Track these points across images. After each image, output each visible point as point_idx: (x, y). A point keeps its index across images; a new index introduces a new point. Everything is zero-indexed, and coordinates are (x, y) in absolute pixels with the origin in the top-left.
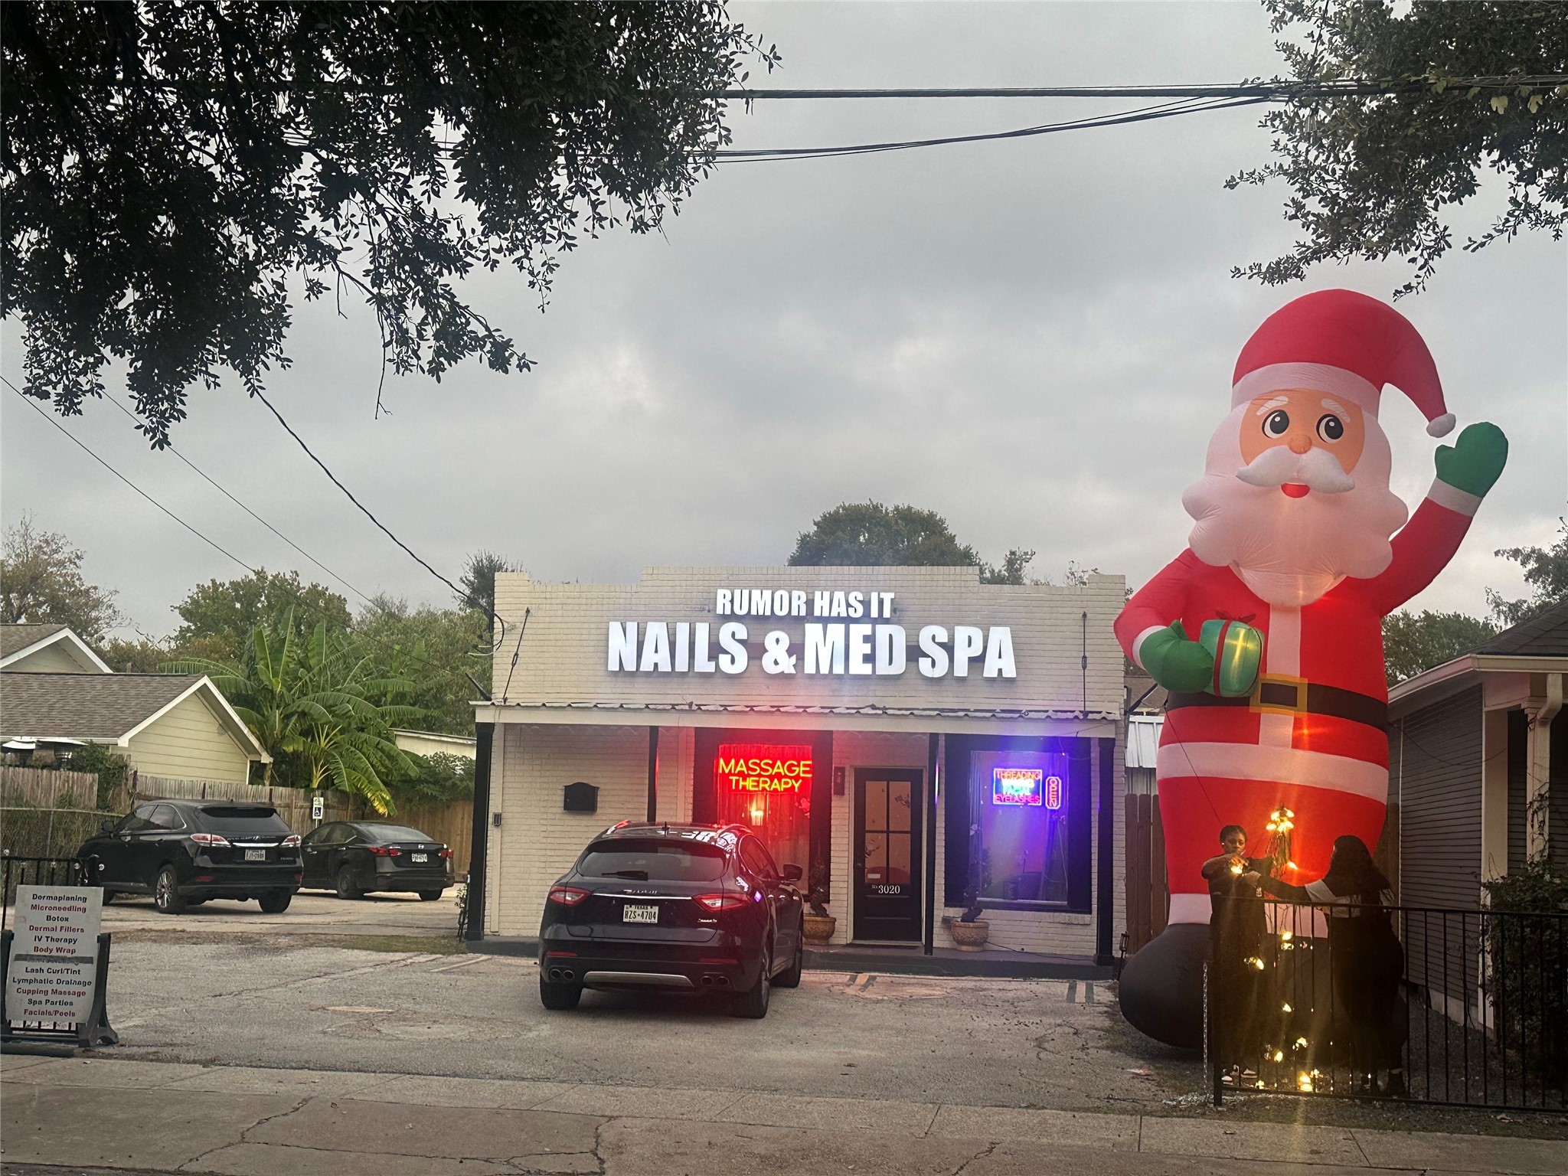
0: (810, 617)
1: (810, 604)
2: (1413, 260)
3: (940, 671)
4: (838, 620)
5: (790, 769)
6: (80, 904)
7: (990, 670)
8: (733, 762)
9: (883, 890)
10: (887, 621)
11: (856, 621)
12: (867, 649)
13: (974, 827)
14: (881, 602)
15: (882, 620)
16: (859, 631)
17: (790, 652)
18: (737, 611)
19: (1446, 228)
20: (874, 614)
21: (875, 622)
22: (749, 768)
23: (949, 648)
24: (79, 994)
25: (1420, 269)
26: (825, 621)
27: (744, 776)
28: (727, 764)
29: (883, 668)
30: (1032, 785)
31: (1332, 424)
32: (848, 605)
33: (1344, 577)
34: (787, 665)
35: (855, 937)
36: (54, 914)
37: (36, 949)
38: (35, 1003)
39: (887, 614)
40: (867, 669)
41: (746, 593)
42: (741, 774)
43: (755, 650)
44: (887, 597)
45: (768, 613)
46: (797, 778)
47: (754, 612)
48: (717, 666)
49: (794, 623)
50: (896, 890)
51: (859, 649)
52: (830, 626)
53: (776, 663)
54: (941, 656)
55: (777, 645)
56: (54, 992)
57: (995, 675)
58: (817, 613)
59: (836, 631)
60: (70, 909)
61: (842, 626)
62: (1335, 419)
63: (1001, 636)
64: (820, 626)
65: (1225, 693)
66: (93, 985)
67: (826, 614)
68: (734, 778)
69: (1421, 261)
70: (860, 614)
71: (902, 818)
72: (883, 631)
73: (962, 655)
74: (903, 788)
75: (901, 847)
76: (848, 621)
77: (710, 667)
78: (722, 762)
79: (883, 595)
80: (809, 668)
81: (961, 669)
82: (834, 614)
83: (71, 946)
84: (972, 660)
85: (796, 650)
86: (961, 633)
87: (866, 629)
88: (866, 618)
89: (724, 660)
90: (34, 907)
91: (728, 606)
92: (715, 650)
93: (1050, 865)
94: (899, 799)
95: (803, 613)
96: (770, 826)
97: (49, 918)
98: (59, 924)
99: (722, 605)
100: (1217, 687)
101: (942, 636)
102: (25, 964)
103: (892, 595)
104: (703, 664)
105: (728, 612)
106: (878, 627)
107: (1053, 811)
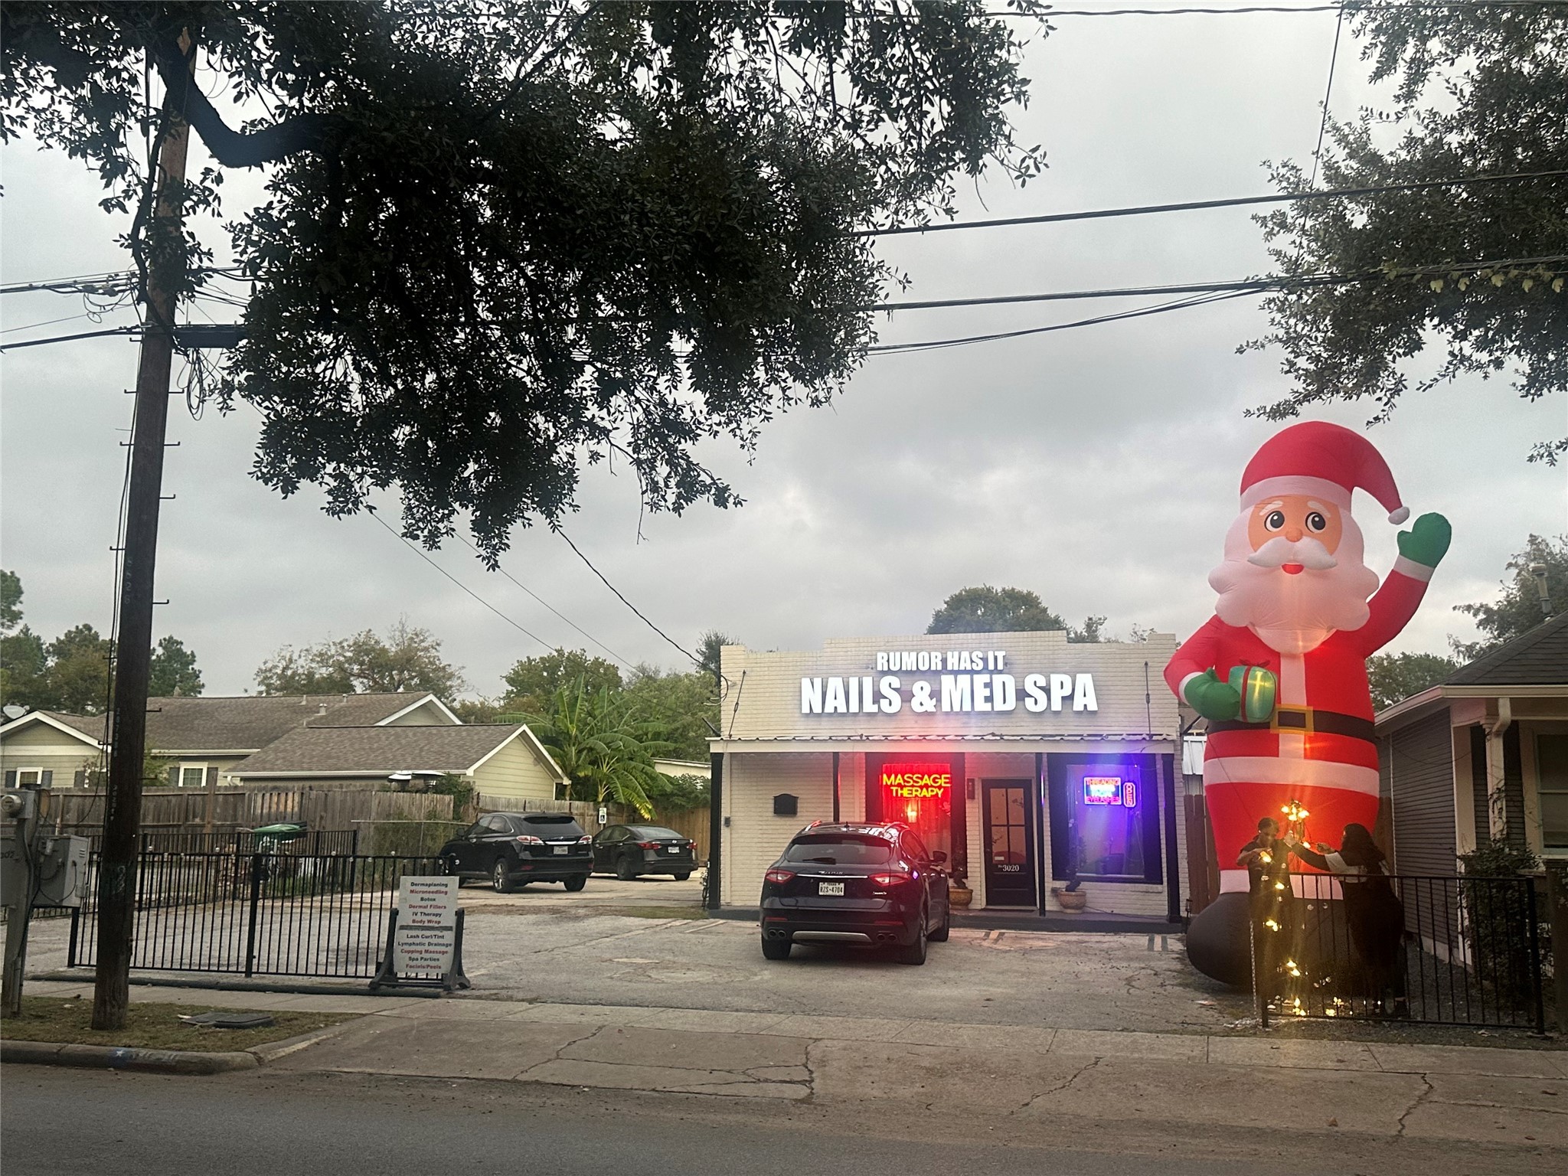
0: (945, 670)
1: (944, 661)
2: (1379, 399)
3: (1042, 706)
4: (965, 672)
5: (934, 780)
6: (443, 889)
7: (1078, 706)
8: (893, 776)
9: (1007, 868)
10: (1001, 672)
11: (978, 672)
12: (987, 692)
13: (1072, 821)
14: (996, 658)
15: (996, 671)
16: (981, 679)
17: (931, 696)
18: (892, 668)
19: (1402, 375)
20: (991, 667)
21: (991, 673)
22: (905, 781)
23: (1047, 690)
24: (444, 953)
25: (1386, 404)
26: (956, 673)
27: (901, 787)
28: (889, 778)
29: (999, 706)
30: (1114, 789)
31: (1317, 519)
32: (972, 661)
33: (1334, 630)
34: (930, 705)
35: (987, 904)
36: (426, 896)
37: (414, 921)
38: (413, 960)
39: (1000, 666)
40: (987, 707)
41: (898, 654)
42: (899, 785)
43: (907, 696)
44: (1000, 655)
45: (914, 668)
46: (940, 787)
47: (904, 668)
48: (879, 707)
49: (933, 675)
50: (1017, 868)
51: (981, 693)
52: (959, 677)
53: (921, 704)
54: (1041, 696)
55: (921, 691)
56: (426, 951)
57: (1082, 709)
58: (949, 668)
59: (964, 680)
60: (437, 892)
61: (968, 676)
62: (1319, 515)
63: (1085, 680)
64: (952, 677)
65: (1250, 720)
66: (453, 947)
67: (956, 668)
68: (894, 789)
69: (1385, 400)
70: (980, 667)
71: (1018, 815)
72: (998, 679)
73: (1057, 695)
74: (1018, 793)
75: (1018, 836)
76: (972, 672)
77: (874, 709)
78: (885, 776)
79: (997, 653)
80: (946, 707)
81: (1057, 705)
82: (962, 668)
83: (437, 919)
84: (1063, 698)
85: (935, 695)
86: (1056, 679)
87: (986, 678)
88: (985, 669)
89: (884, 703)
90: (412, 892)
91: (886, 664)
92: (878, 697)
93: (1130, 849)
94: (1015, 801)
95: (940, 668)
96: (921, 822)
97: (422, 899)
98: (429, 903)
99: (882, 664)
100: (1244, 715)
101: (1042, 682)
102: (405, 932)
103: (1004, 653)
104: (869, 707)
105: (886, 669)
106: (994, 676)
107: (1130, 808)
